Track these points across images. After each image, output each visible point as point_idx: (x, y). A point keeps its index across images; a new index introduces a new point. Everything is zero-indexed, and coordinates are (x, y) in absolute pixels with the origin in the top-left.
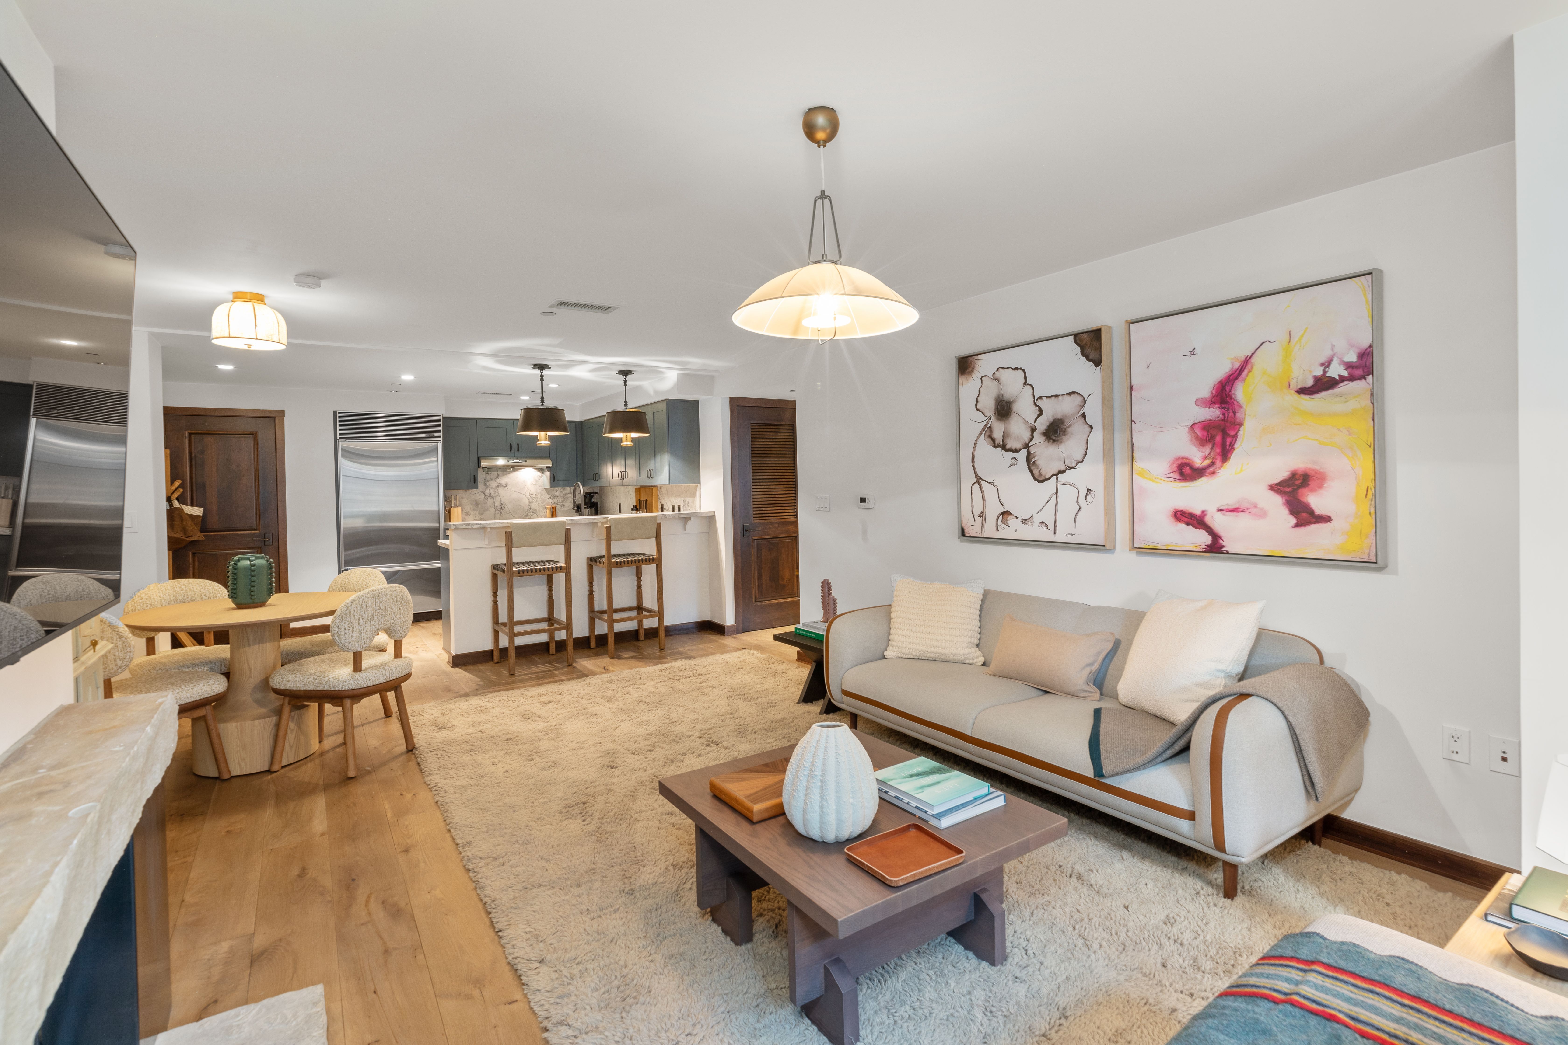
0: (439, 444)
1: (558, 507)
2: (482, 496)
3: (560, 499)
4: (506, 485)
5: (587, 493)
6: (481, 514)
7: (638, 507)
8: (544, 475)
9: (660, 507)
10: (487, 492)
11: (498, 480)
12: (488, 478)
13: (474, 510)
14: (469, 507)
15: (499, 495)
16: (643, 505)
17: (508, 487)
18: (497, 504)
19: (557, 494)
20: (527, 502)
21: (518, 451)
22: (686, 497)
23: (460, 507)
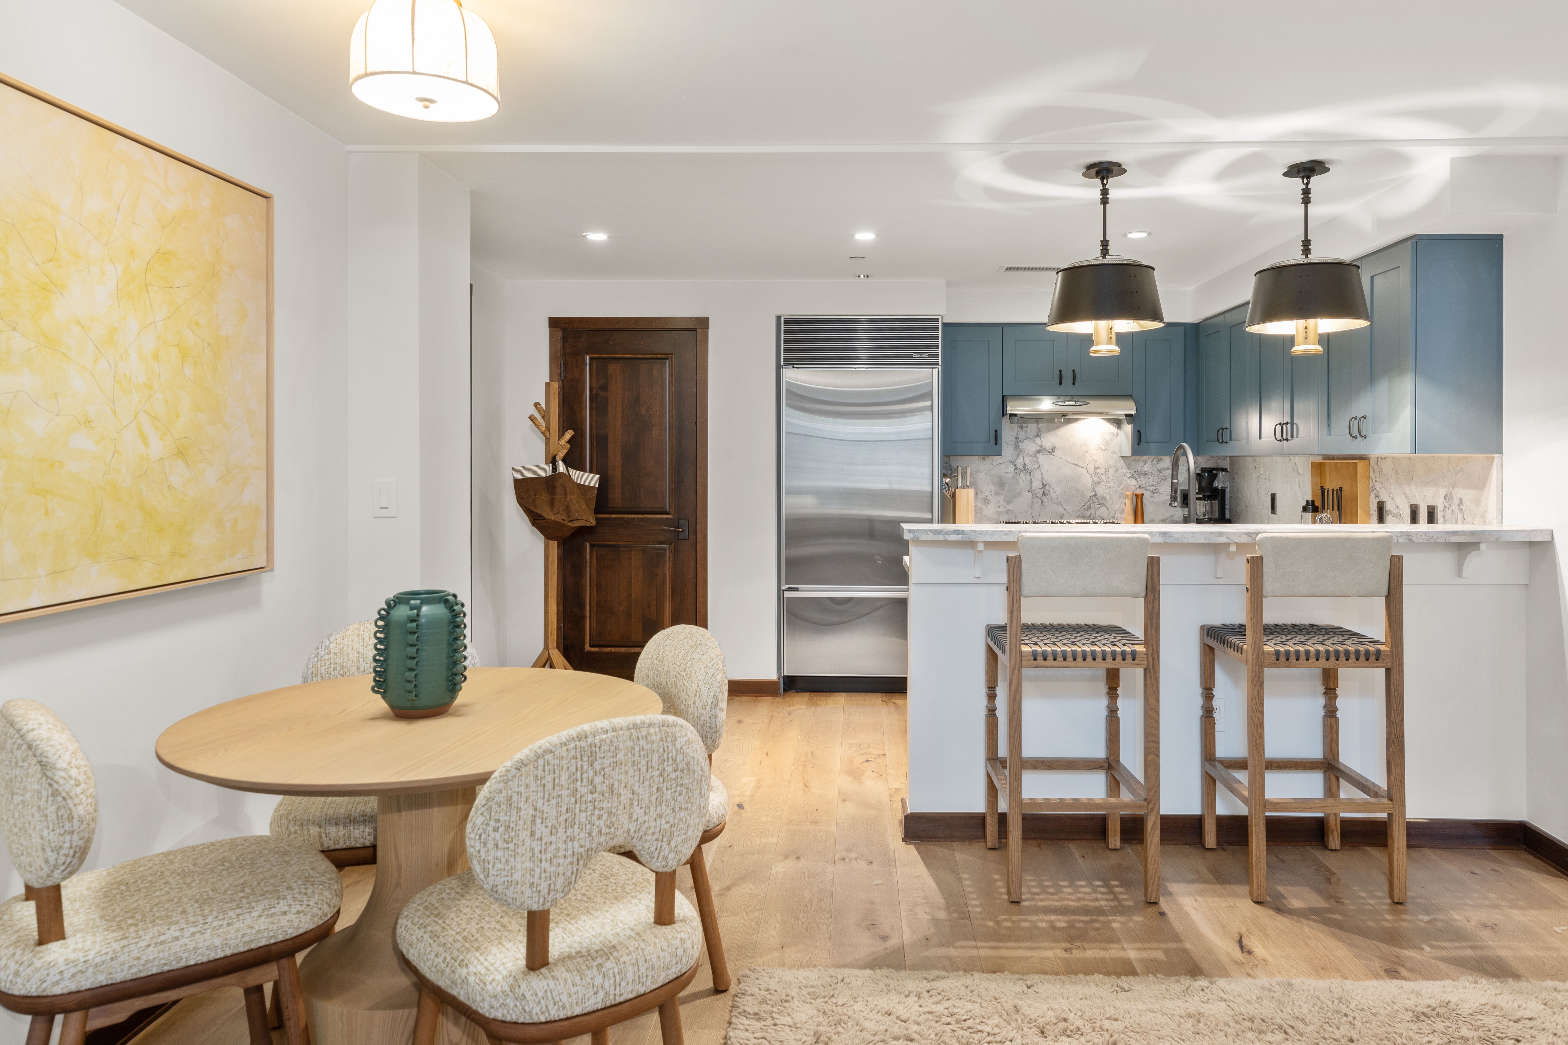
0: (935, 371)
1: (1147, 494)
2: (1011, 469)
3: (1151, 480)
4: (1053, 450)
5: (1203, 470)
6: (1009, 502)
7: (1318, 503)
8: (1121, 432)
9: (1374, 507)
10: (1020, 462)
11: (1038, 440)
12: (1021, 436)
13: (997, 494)
14: (988, 489)
15: (1039, 467)
16: (1330, 499)
17: (1056, 453)
18: (1037, 485)
19: (1146, 468)
20: (1089, 482)
21: (1074, 384)
22: (1453, 488)
23: (971, 491)
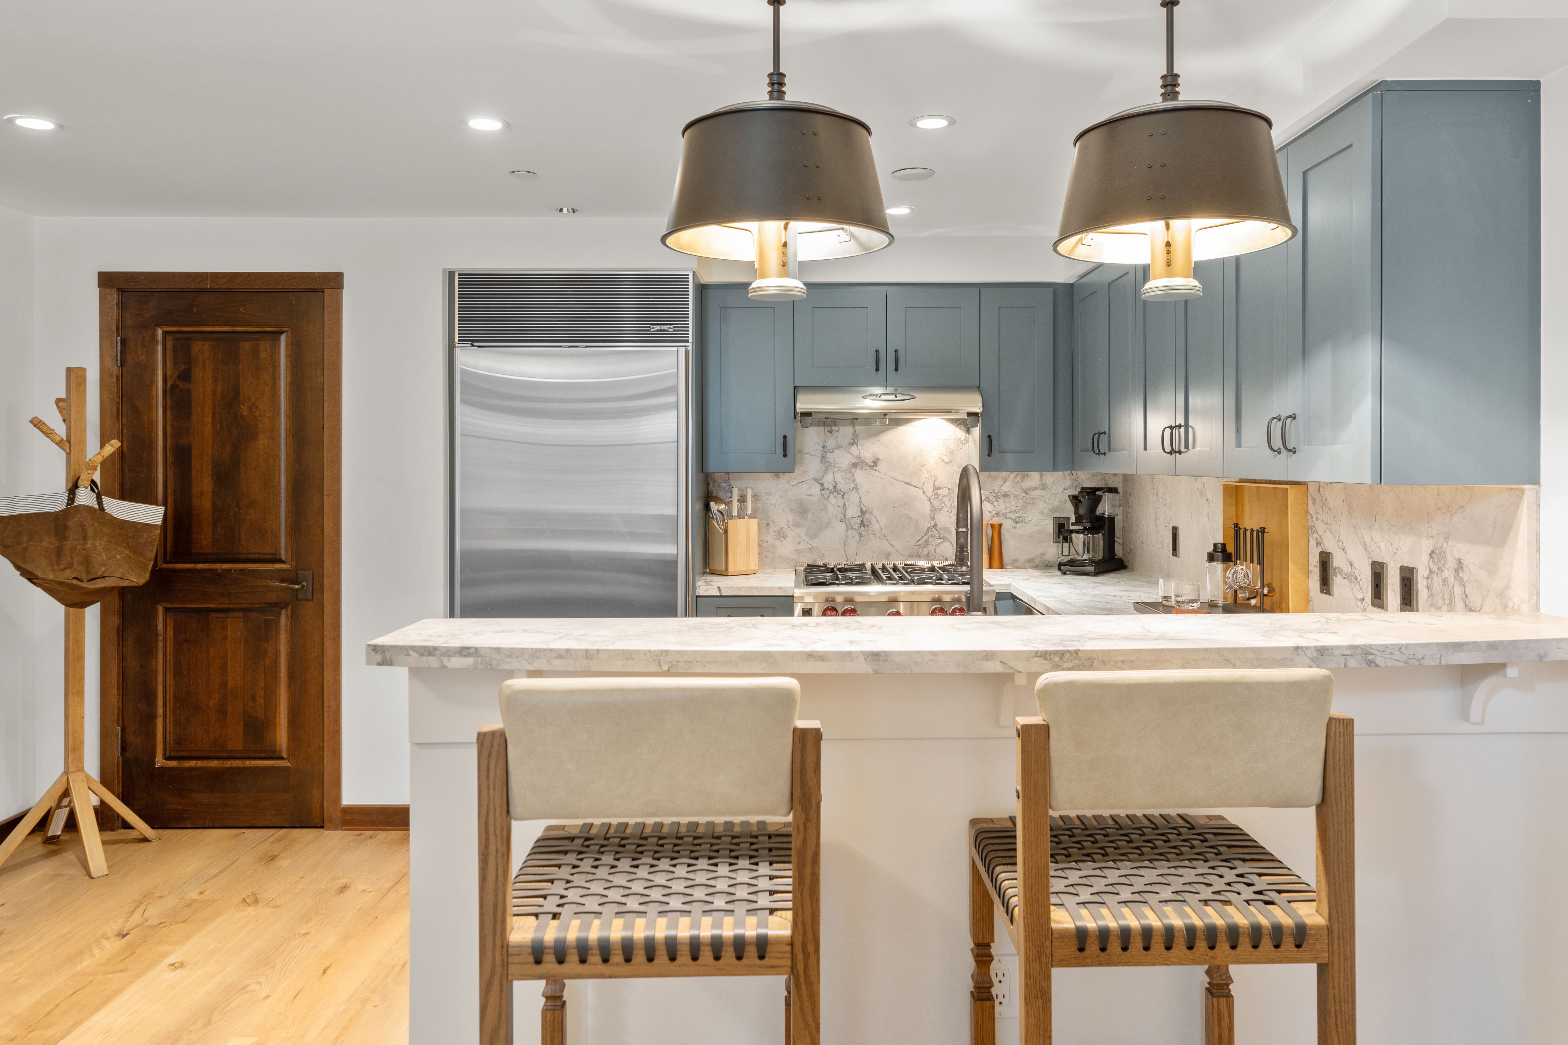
0: (682, 351)
1: (1007, 525)
2: (816, 489)
3: (1013, 504)
4: (875, 463)
5: (1084, 490)
6: (813, 536)
7: (1230, 549)
8: (970, 438)
10: (828, 480)
11: (854, 450)
12: (831, 444)
13: (796, 525)
14: (782, 517)
15: (856, 488)
16: (1247, 546)
17: (880, 466)
18: (853, 512)
19: (1006, 488)
20: (927, 507)
21: (896, 370)
22: (1446, 539)
23: (754, 523)
